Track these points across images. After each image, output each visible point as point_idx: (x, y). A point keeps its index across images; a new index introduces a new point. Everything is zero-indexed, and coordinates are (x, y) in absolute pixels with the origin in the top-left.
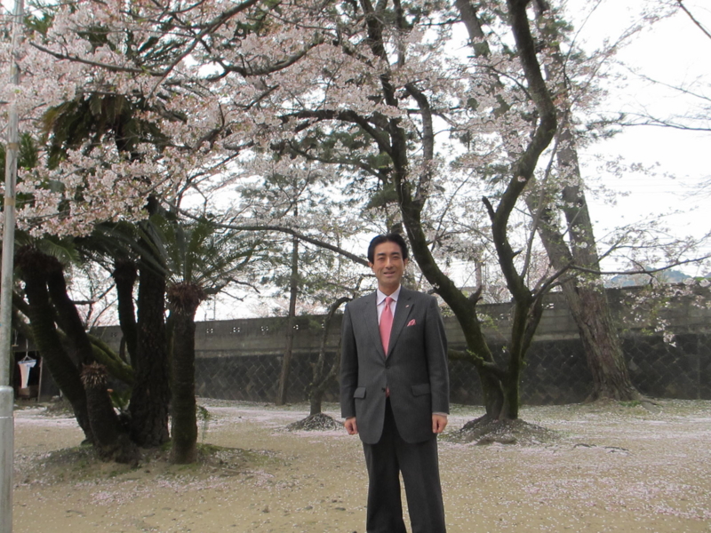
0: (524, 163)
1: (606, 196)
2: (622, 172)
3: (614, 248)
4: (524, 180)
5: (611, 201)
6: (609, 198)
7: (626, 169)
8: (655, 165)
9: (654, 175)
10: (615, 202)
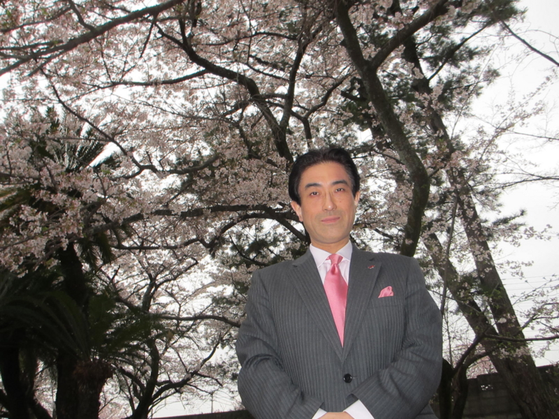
0: (409, 227)
1: (512, 268)
2: (520, 241)
3: (532, 320)
4: (411, 242)
5: (517, 274)
6: (514, 271)
7: (521, 237)
8: (547, 227)
9: (549, 238)
10: (522, 274)
